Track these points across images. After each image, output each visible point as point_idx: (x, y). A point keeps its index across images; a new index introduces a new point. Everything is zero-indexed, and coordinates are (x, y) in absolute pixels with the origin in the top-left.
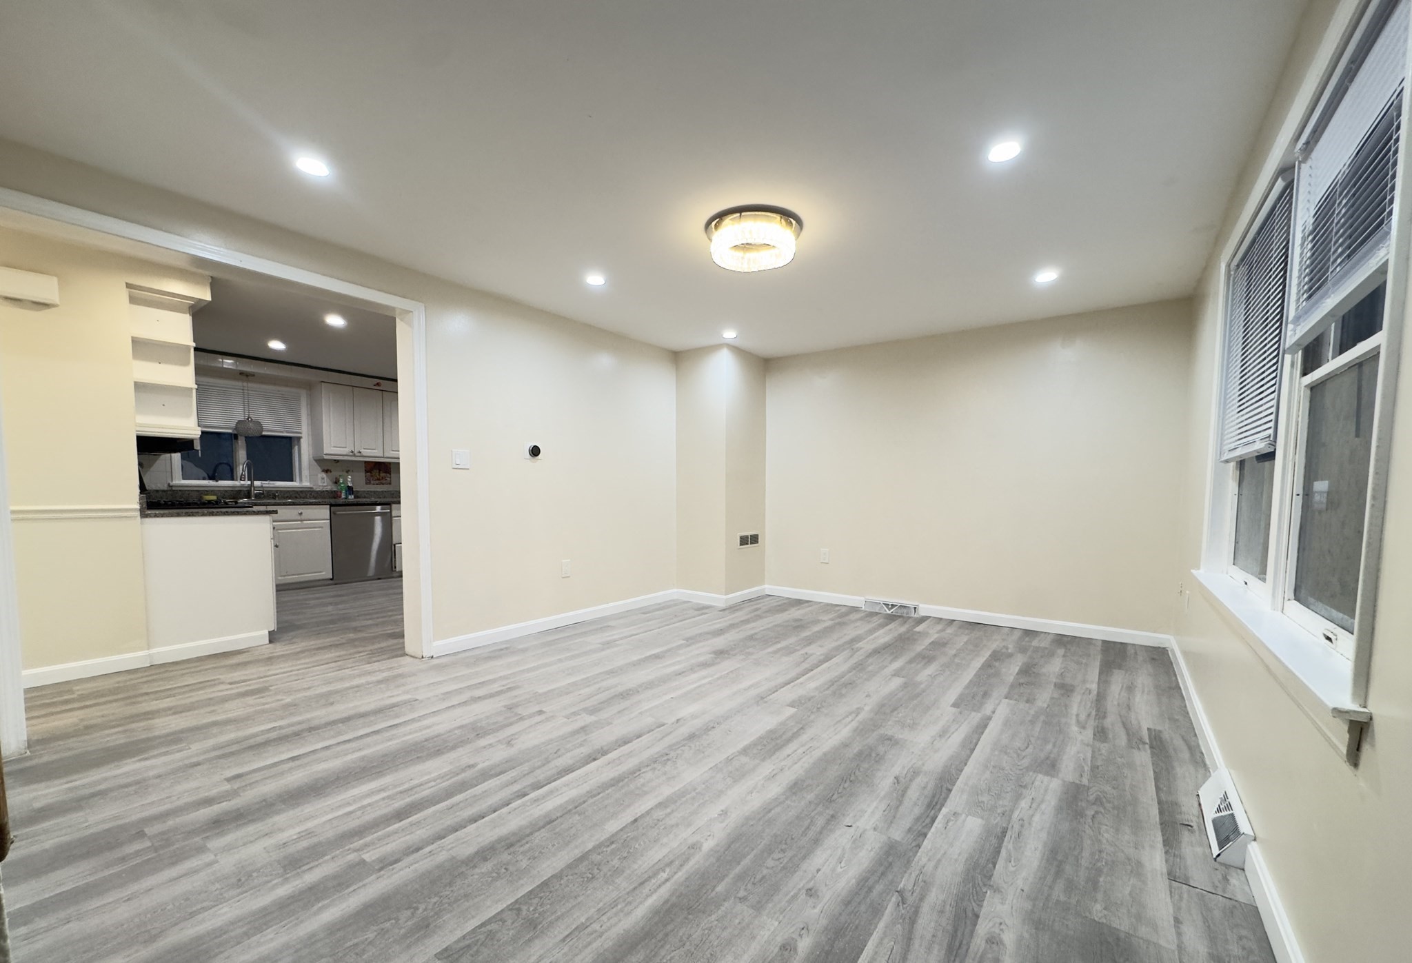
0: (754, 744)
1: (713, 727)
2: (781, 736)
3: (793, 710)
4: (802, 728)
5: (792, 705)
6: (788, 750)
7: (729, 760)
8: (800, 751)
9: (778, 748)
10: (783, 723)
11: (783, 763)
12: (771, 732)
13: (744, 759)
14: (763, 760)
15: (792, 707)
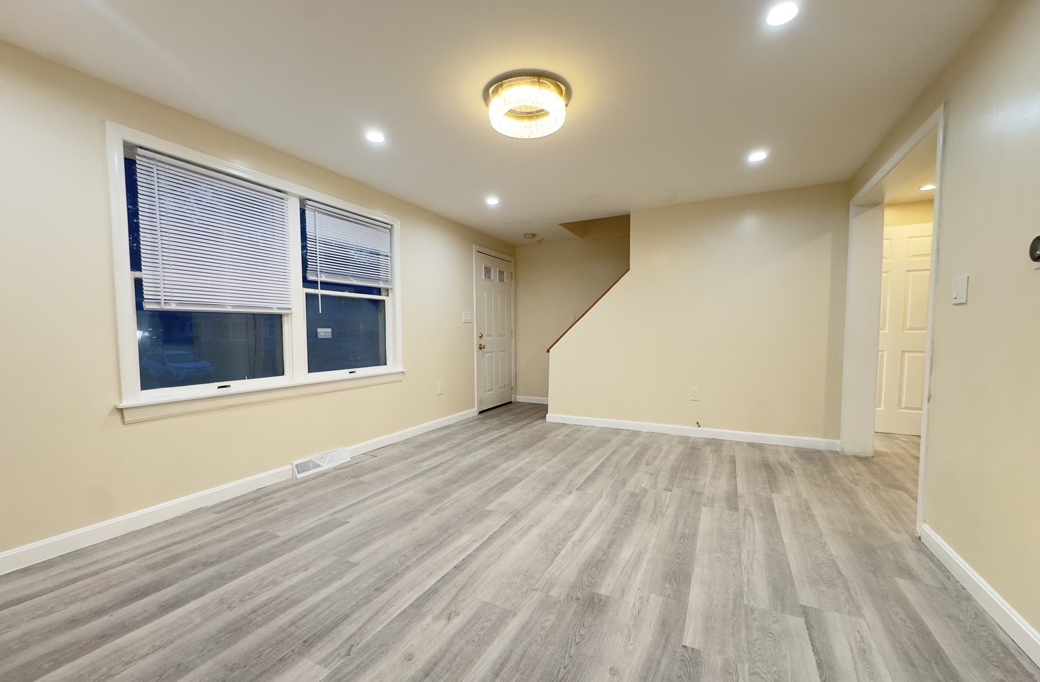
0: (516, 483)
1: (544, 490)
2: (500, 488)
3: (489, 508)
4: (485, 494)
5: (490, 512)
6: (496, 482)
7: (527, 475)
8: (489, 482)
9: (502, 482)
10: (498, 497)
11: (499, 476)
12: (506, 491)
13: (520, 476)
14: (509, 477)
15: (489, 510)
